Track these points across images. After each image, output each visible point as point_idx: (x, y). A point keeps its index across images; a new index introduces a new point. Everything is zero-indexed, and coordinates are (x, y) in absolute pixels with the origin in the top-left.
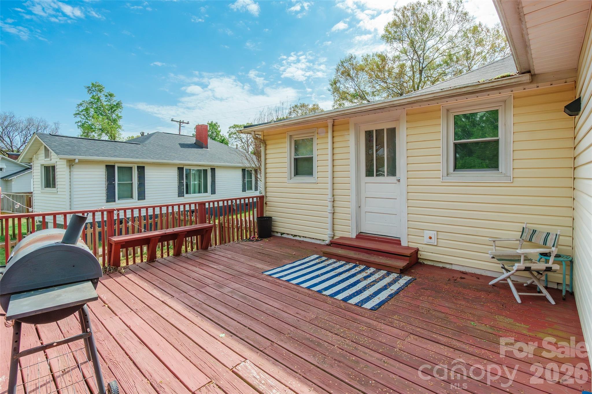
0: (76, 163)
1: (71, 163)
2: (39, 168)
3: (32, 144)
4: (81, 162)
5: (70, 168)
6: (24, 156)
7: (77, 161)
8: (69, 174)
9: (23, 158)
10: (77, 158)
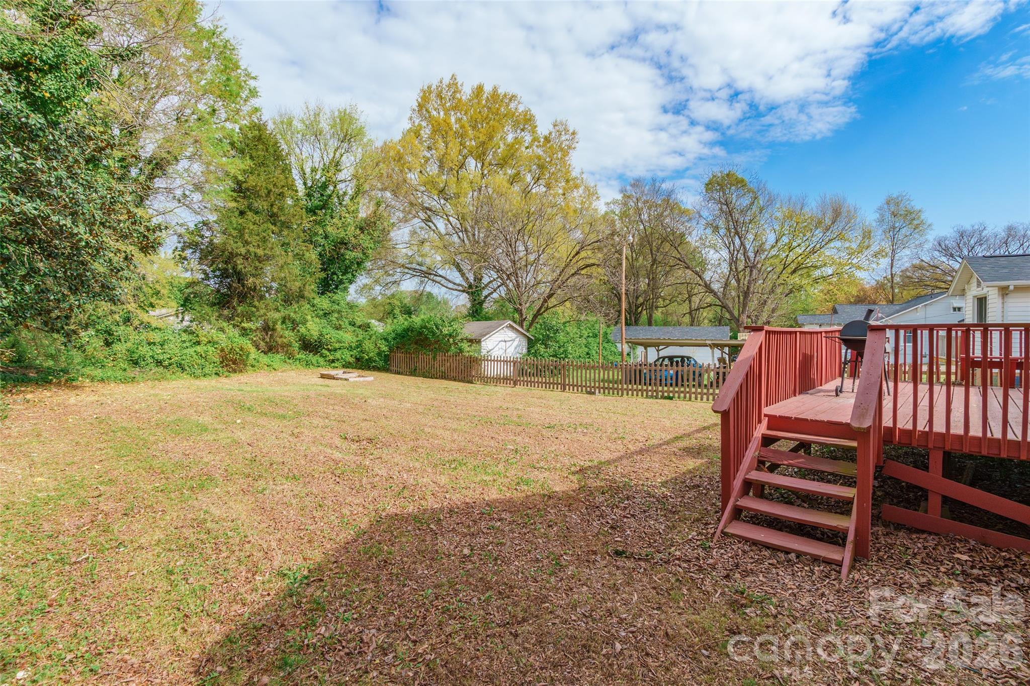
0: (1011, 291)
1: (1004, 292)
2: (971, 300)
3: (962, 272)
4: (1018, 289)
5: (1003, 298)
6: (955, 288)
7: (1012, 288)
8: (1001, 305)
9: (954, 290)
10: (1012, 284)
